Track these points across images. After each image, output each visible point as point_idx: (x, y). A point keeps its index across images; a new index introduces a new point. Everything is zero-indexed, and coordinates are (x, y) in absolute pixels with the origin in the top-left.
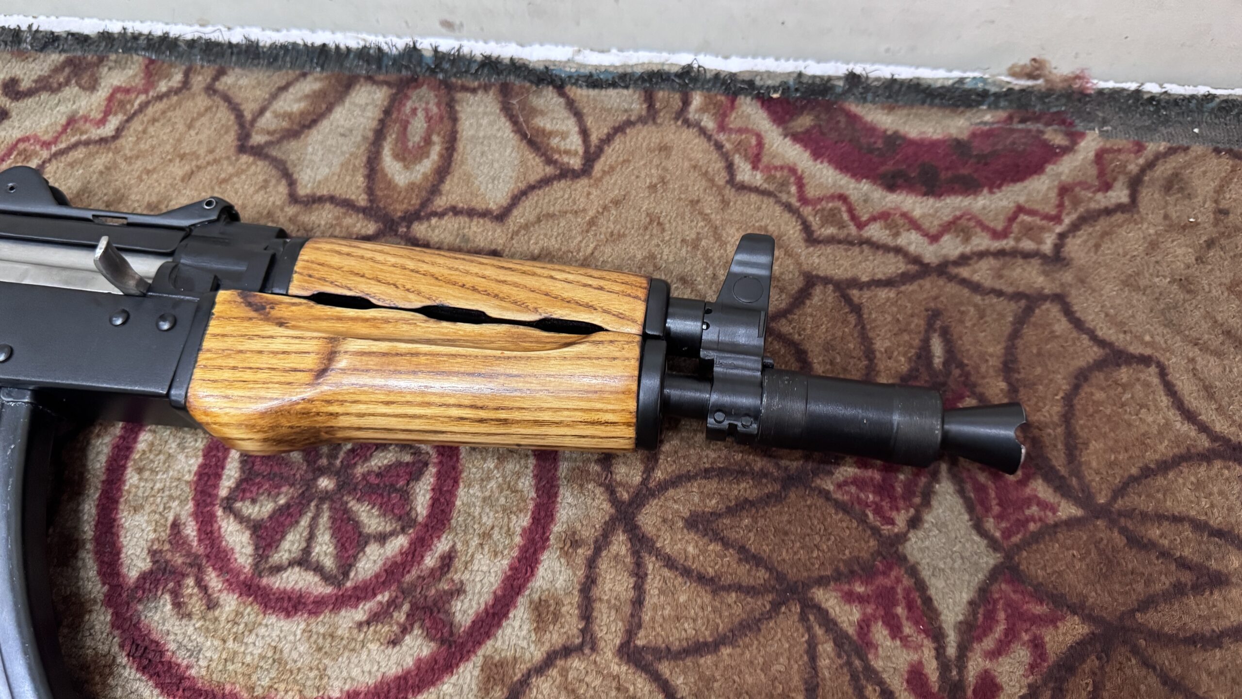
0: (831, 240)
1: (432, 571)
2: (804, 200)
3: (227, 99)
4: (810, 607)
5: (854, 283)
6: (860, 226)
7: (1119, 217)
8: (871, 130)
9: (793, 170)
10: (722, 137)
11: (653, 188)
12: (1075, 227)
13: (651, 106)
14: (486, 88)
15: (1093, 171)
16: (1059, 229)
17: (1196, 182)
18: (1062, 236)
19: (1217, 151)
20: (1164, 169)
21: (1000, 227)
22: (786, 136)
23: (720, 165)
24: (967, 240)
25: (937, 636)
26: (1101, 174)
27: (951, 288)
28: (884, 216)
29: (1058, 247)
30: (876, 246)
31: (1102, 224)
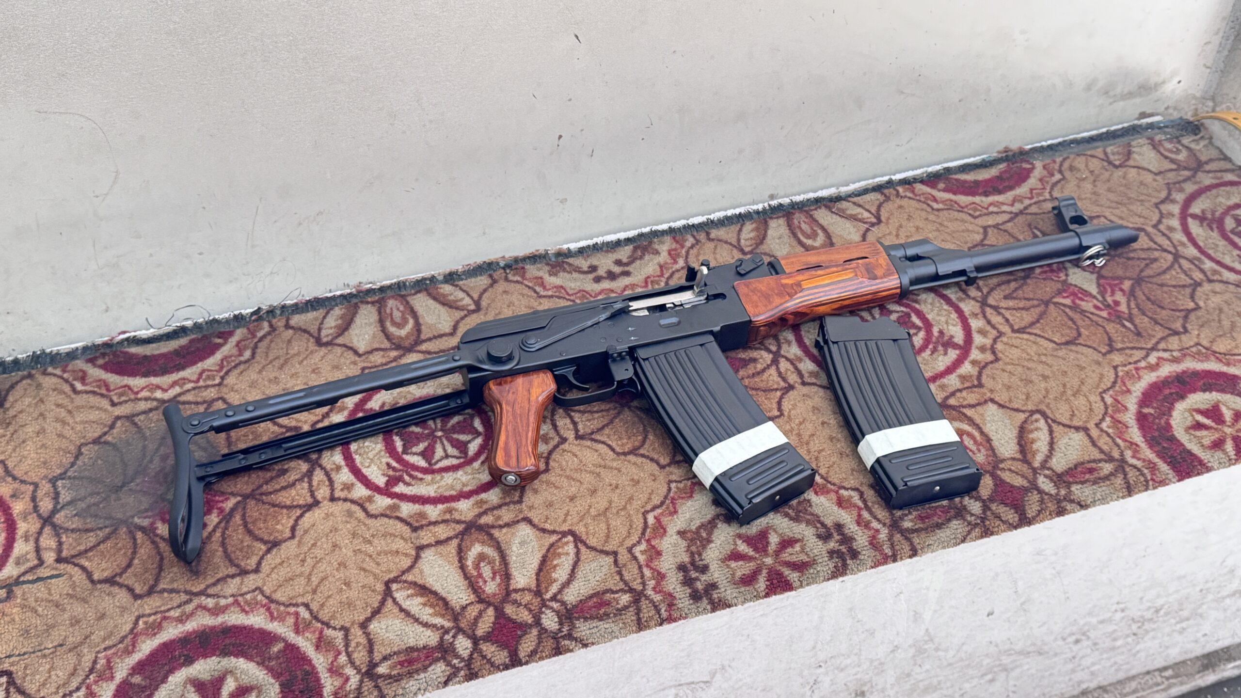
0: (980, 216)
1: (939, 336)
2: (962, 207)
3: (720, 240)
4: (1056, 304)
5: (998, 224)
6: (987, 209)
7: (1063, 182)
8: (965, 181)
9: (951, 201)
10: (918, 198)
11: (908, 219)
12: (1052, 189)
13: (885, 196)
14: (820, 208)
15: (1045, 173)
16: (1048, 191)
17: (1078, 166)
18: (1050, 193)
19: (1078, 155)
20: (1066, 165)
21: (1029, 196)
22: (939, 191)
23: (925, 206)
24: (1022, 203)
25: (1094, 297)
26: (1049, 173)
27: (1029, 217)
28: (991, 204)
29: (1051, 196)
30: (997, 213)
31: (1059, 186)
